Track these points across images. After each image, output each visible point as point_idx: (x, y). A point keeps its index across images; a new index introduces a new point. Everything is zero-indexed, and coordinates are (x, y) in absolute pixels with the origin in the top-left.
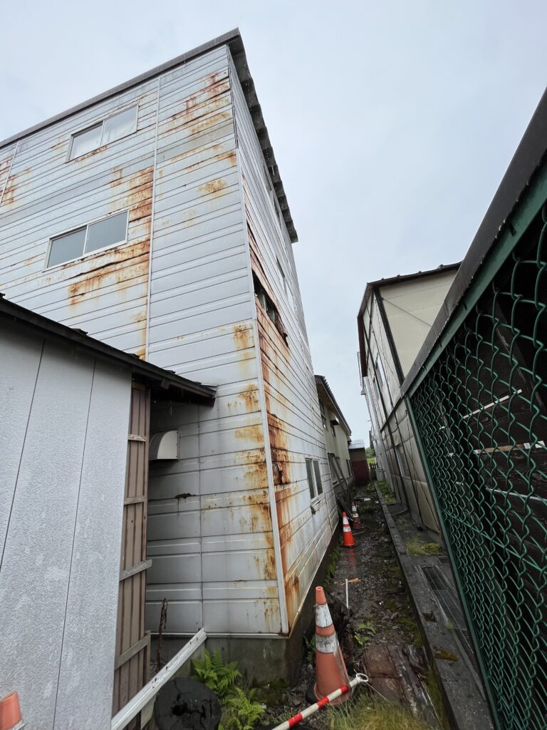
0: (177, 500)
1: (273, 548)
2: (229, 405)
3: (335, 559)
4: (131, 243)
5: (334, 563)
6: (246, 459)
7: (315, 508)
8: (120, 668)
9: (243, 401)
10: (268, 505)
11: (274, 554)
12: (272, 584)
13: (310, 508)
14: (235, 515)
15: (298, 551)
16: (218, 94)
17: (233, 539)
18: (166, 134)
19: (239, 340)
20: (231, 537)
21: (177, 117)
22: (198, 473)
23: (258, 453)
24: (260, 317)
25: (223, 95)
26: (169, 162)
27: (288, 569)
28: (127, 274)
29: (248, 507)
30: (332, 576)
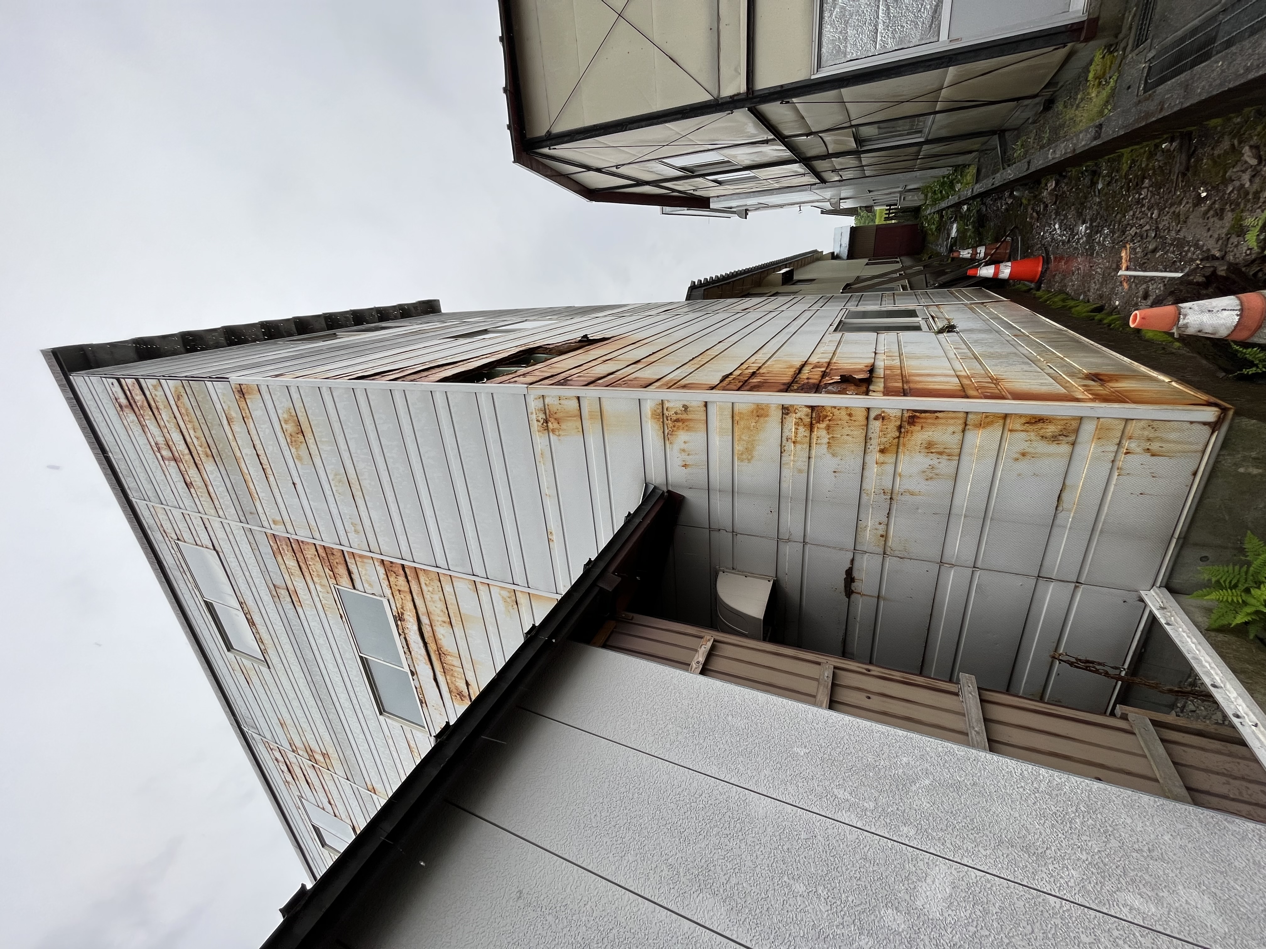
0: (854, 596)
1: (1005, 417)
2: (685, 466)
3: (1064, 300)
4: (388, 592)
5: (1071, 303)
6: (799, 446)
7: (940, 324)
8: (1188, 789)
9: (682, 437)
10: (906, 415)
11: (1021, 416)
12: (1088, 429)
13: (941, 336)
14: (912, 488)
15: (1026, 367)
16: (146, 404)
17: (962, 501)
18: (216, 502)
19: (564, 426)
20: (956, 502)
21: (188, 480)
22: (807, 547)
23: (791, 420)
24: (529, 379)
25: (147, 393)
26: (258, 504)
27: (1063, 391)
28: (437, 608)
29: (901, 456)
30: (1100, 309)
